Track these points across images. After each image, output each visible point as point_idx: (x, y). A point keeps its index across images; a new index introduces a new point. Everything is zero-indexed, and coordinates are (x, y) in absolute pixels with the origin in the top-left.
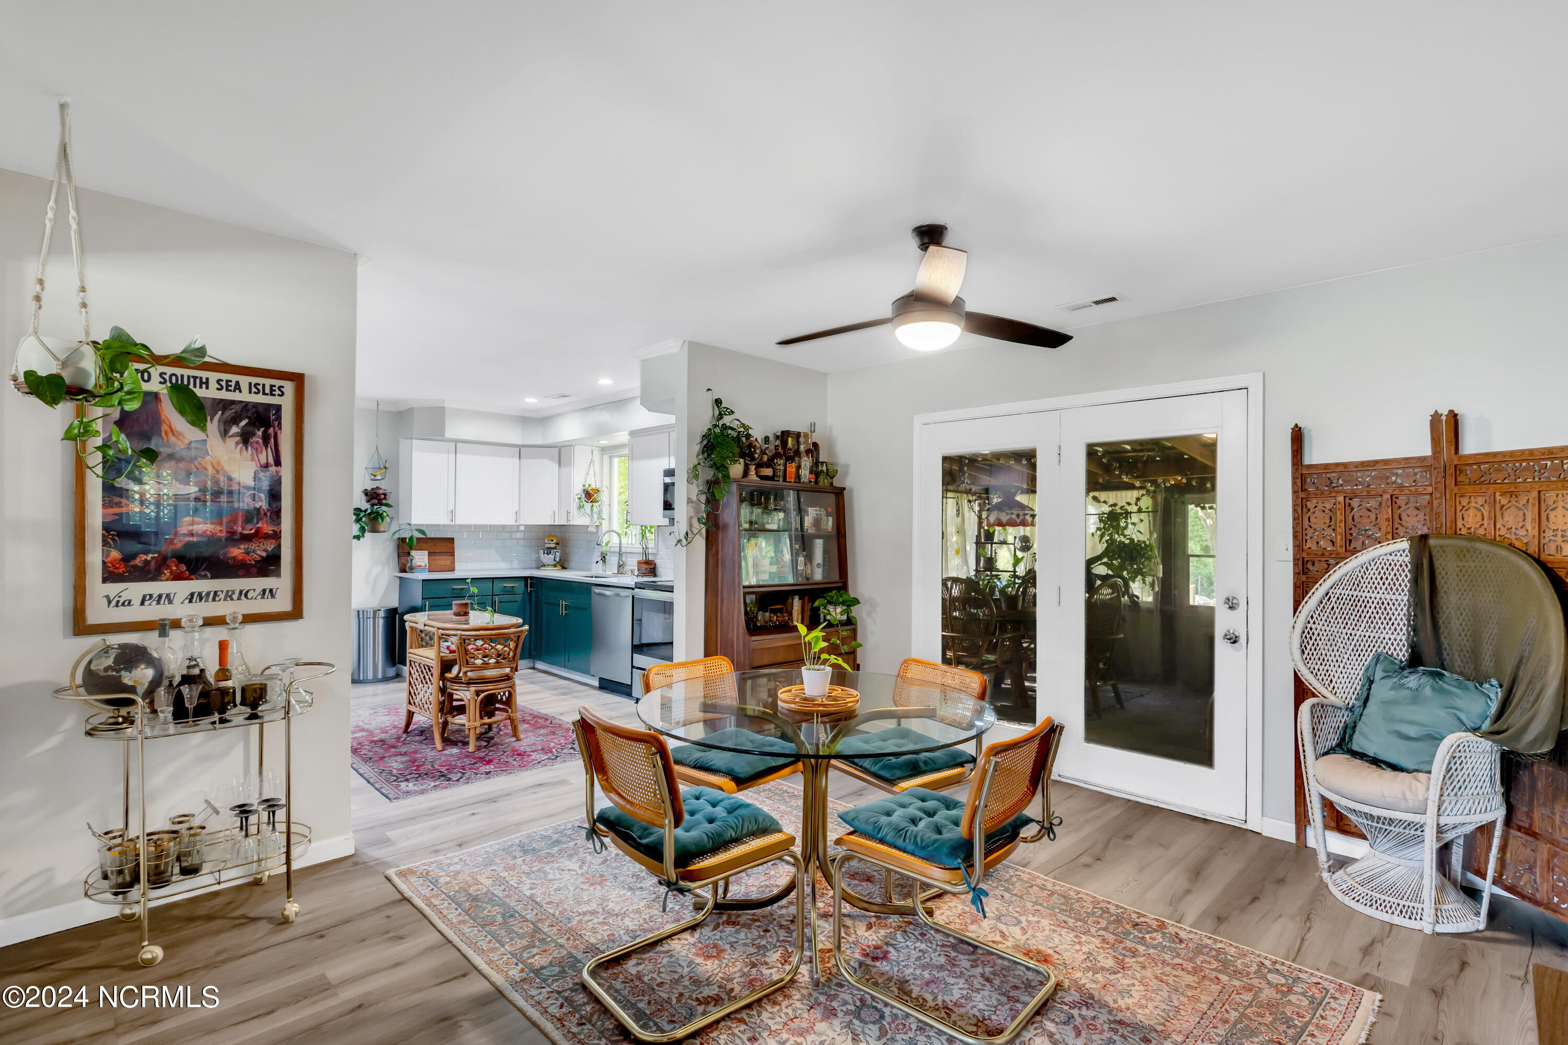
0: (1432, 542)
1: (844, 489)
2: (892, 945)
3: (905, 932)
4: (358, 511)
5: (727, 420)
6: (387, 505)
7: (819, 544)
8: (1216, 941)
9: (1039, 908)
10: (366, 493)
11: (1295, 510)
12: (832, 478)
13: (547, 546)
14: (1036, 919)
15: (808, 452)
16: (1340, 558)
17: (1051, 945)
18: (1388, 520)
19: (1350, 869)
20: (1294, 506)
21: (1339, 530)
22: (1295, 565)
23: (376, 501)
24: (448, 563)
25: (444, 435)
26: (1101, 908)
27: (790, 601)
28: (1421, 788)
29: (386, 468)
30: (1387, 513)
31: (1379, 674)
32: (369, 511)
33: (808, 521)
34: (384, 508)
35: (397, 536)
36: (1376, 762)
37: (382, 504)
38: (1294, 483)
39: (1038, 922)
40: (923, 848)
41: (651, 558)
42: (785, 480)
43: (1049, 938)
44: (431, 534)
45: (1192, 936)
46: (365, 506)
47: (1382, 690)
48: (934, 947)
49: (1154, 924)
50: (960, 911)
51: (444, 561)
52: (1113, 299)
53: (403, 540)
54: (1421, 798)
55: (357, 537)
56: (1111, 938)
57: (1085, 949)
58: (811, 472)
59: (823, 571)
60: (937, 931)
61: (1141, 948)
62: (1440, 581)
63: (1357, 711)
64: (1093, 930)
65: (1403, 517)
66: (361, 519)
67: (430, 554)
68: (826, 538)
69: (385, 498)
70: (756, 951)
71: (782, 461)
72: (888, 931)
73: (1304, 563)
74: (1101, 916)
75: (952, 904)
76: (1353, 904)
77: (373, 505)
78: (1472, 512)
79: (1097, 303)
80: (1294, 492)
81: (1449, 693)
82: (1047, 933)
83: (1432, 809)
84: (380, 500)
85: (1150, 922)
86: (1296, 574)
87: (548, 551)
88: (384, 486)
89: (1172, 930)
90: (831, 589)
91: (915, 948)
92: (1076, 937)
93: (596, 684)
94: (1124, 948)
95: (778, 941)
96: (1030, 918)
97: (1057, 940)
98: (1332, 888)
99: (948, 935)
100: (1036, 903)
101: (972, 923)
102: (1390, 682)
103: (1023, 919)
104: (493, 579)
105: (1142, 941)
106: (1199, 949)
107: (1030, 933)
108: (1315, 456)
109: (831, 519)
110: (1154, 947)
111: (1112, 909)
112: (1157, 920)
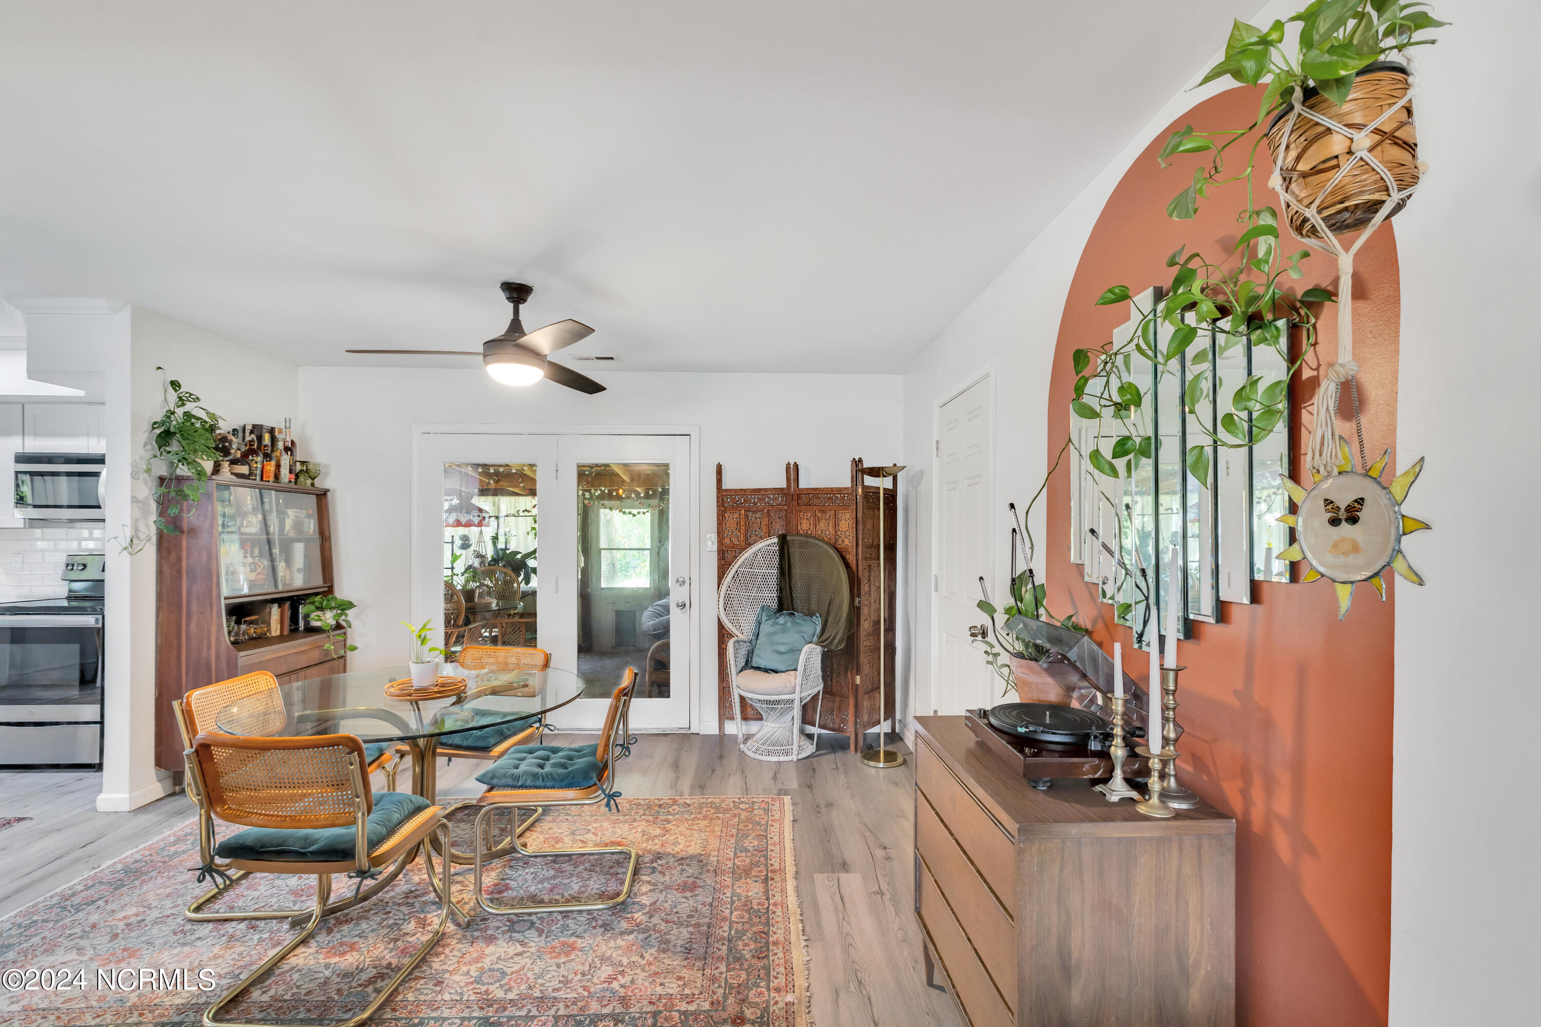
0: (788, 538)
1: (328, 490)
2: (507, 879)
3: (511, 867)
5: (189, 407)
7: (299, 550)
8: (707, 799)
9: (596, 817)
11: (718, 518)
12: (313, 479)
14: (598, 825)
15: (287, 449)
16: (743, 549)
17: (617, 836)
18: (766, 525)
19: (755, 738)
20: (718, 515)
21: (742, 531)
22: (719, 554)
26: (635, 804)
27: (268, 610)
28: (793, 679)
30: (765, 521)
31: (764, 618)
33: (288, 523)
36: (766, 671)
38: (718, 501)
39: (601, 826)
40: (562, 781)
42: (262, 479)
43: (613, 833)
45: (693, 801)
47: (766, 628)
48: (540, 867)
49: (670, 802)
50: (543, 839)
52: (612, 358)
54: (793, 684)
56: (651, 818)
57: (639, 830)
58: (291, 472)
59: (304, 576)
60: (536, 857)
61: (670, 817)
62: (792, 561)
63: (754, 642)
64: (637, 818)
65: (774, 523)
68: (307, 541)
70: (389, 930)
71: (259, 459)
72: (498, 871)
73: (723, 553)
74: (637, 808)
75: (534, 837)
76: (760, 757)
78: (805, 521)
79: (597, 358)
80: (718, 507)
81: (798, 624)
82: (610, 830)
83: (798, 689)
85: (667, 802)
86: (719, 560)
89: (681, 801)
90: (317, 594)
91: (527, 873)
92: (630, 825)
94: (661, 821)
95: (404, 915)
96: (594, 825)
97: (619, 831)
98: (747, 752)
99: (545, 856)
100: (592, 816)
101: (557, 843)
102: (770, 622)
103: (590, 827)
105: (669, 813)
106: (701, 807)
107: (600, 834)
108: (727, 484)
109: (312, 521)
110: (677, 814)
111: (642, 802)
112: (671, 799)
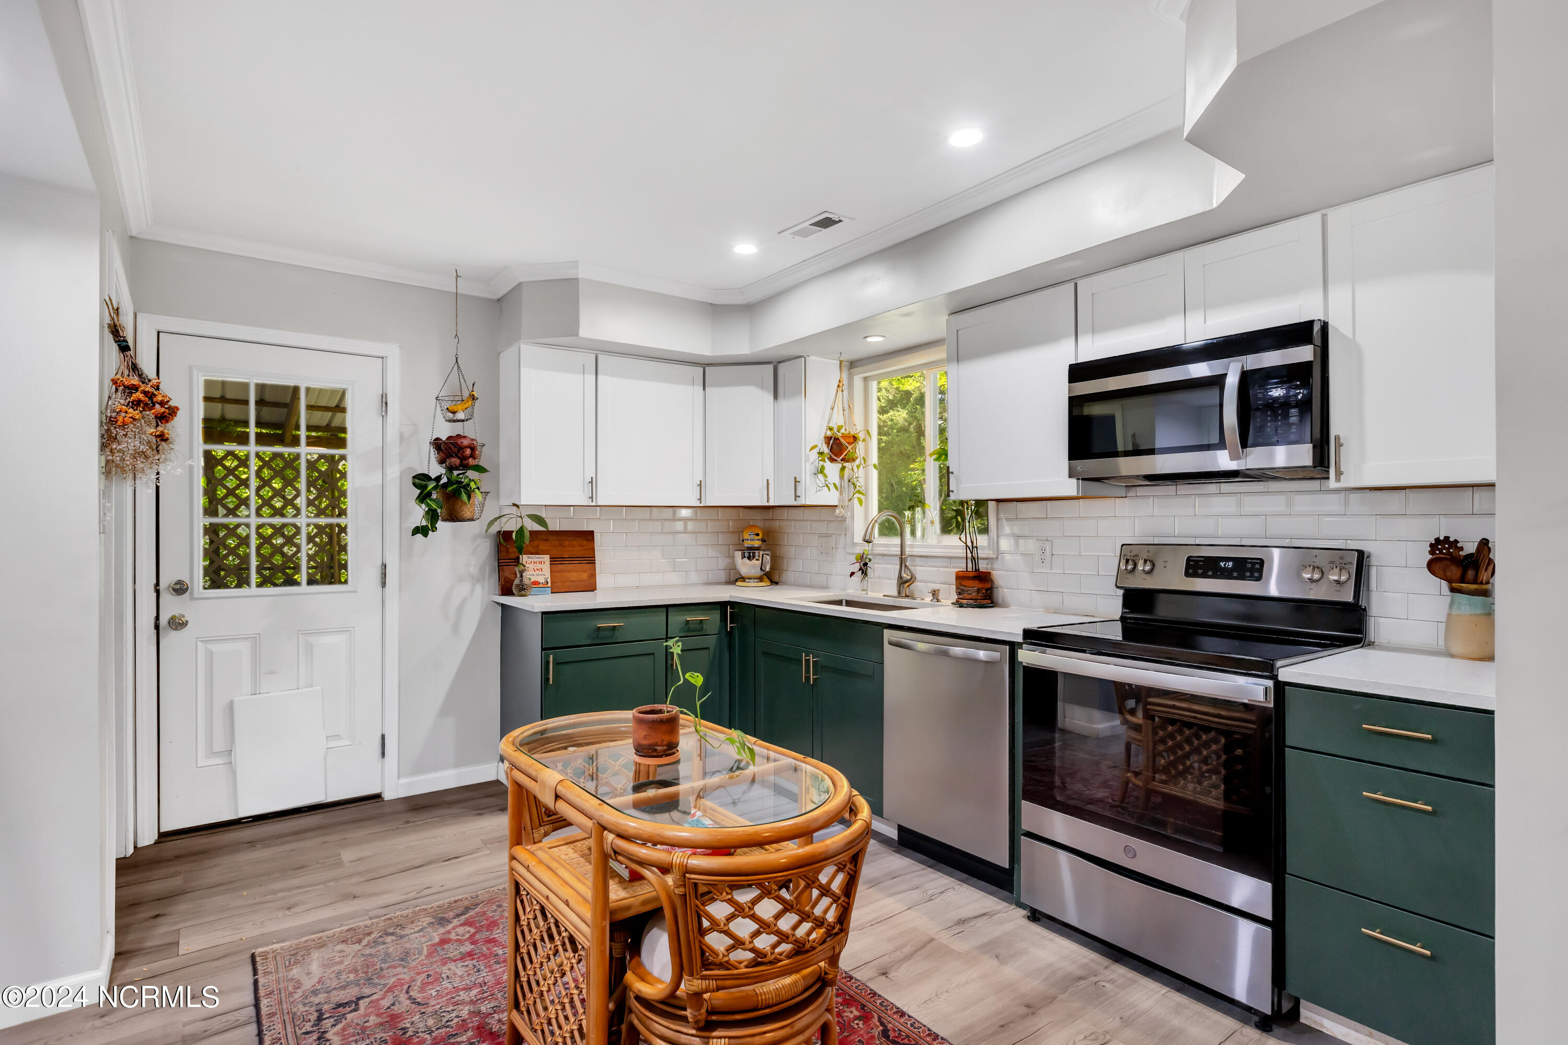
4: (421, 480)
6: (480, 469)
10: (437, 444)
13: (748, 544)
23: (456, 461)
24: (584, 576)
25: (576, 334)
29: (473, 398)
32: (444, 480)
34: (471, 474)
35: (495, 529)
37: (467, 467)
41: (983, 566)
44: (555, 525)
46: (436, 470)
51: (576, 573)
53: (505, 536)
55: (422, 531)
66: (429, 495)
67: (553, 561)
69: (473, 456)
77: (450, 469)
84: (464, 458)
87: (750, 553)
88: (470, 431)
93: (893, 834)
104: (667, 607)
